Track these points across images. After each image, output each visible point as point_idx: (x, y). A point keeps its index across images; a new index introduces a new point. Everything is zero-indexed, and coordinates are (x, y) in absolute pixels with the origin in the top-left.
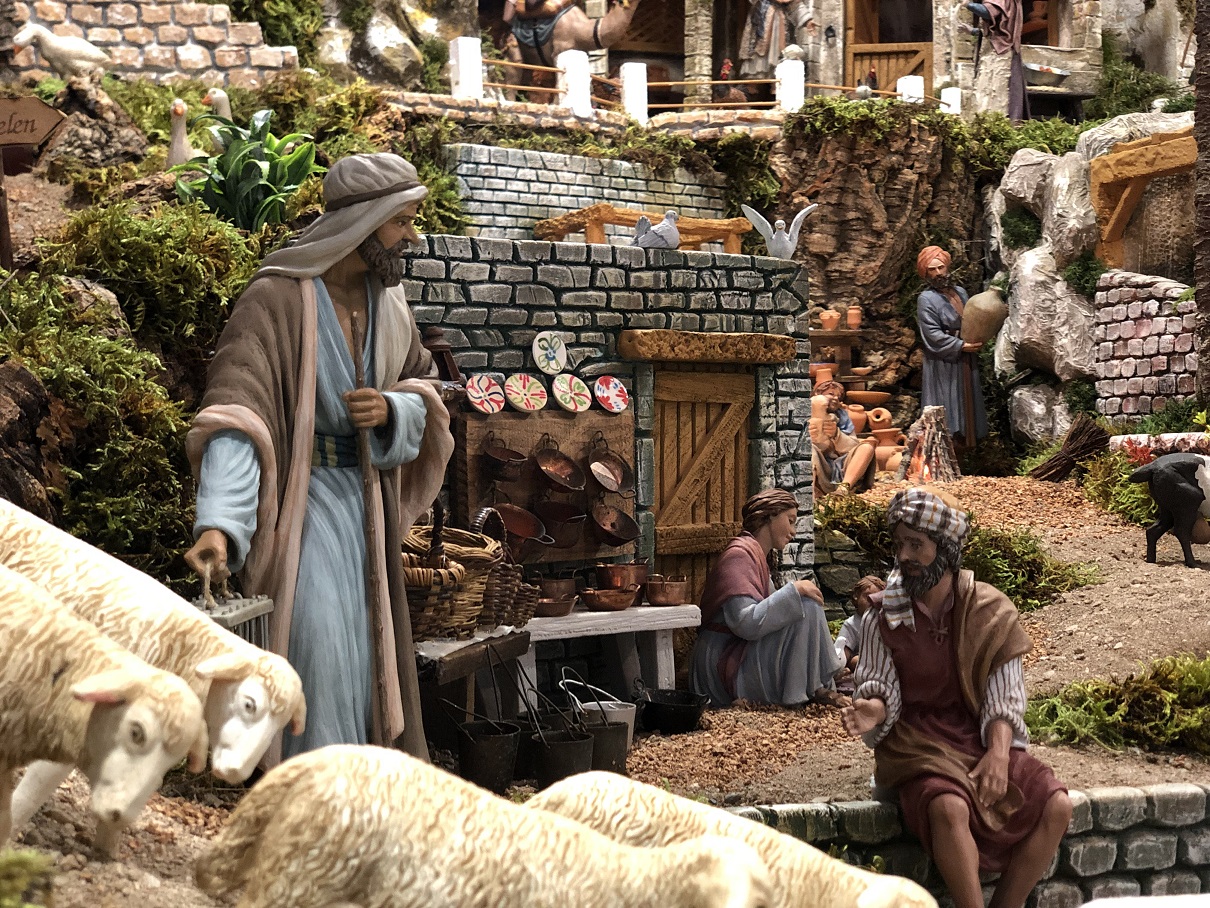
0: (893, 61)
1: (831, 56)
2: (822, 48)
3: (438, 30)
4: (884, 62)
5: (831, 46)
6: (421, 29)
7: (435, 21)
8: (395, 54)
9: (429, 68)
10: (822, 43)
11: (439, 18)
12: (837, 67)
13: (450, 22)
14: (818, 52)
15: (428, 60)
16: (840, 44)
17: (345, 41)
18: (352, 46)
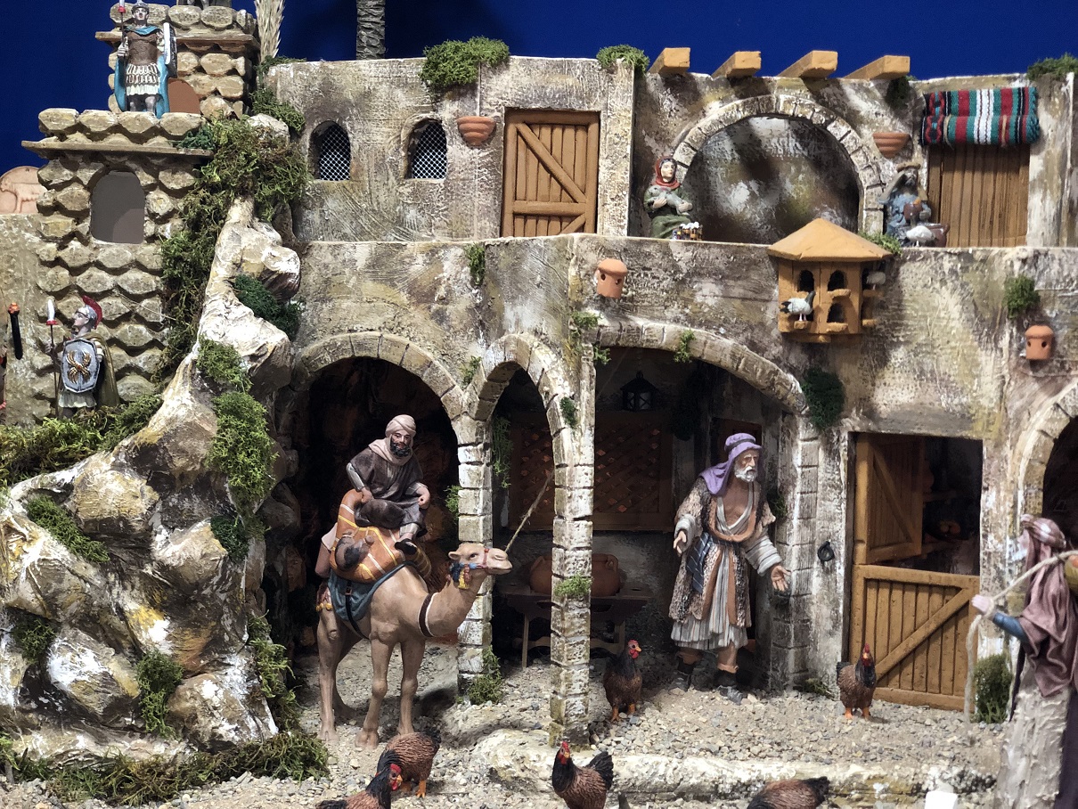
0: (923, 596)
1: (827, 585)
2: (815, 573)
3: (169, 638)
4: (910, 595)
5: (828, 572)
6: (143, 638)
7: (166, 623)
8: (88, 689)
9: (146, 700)
10: (815, 565)
11: (173, 619)
12: (836, 602)
13: (188, 625)
14: (808, 580)
15: (147, 687)
16: (840, 571)
17: (14, 672)
18: (26, 679)
